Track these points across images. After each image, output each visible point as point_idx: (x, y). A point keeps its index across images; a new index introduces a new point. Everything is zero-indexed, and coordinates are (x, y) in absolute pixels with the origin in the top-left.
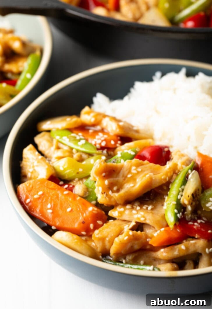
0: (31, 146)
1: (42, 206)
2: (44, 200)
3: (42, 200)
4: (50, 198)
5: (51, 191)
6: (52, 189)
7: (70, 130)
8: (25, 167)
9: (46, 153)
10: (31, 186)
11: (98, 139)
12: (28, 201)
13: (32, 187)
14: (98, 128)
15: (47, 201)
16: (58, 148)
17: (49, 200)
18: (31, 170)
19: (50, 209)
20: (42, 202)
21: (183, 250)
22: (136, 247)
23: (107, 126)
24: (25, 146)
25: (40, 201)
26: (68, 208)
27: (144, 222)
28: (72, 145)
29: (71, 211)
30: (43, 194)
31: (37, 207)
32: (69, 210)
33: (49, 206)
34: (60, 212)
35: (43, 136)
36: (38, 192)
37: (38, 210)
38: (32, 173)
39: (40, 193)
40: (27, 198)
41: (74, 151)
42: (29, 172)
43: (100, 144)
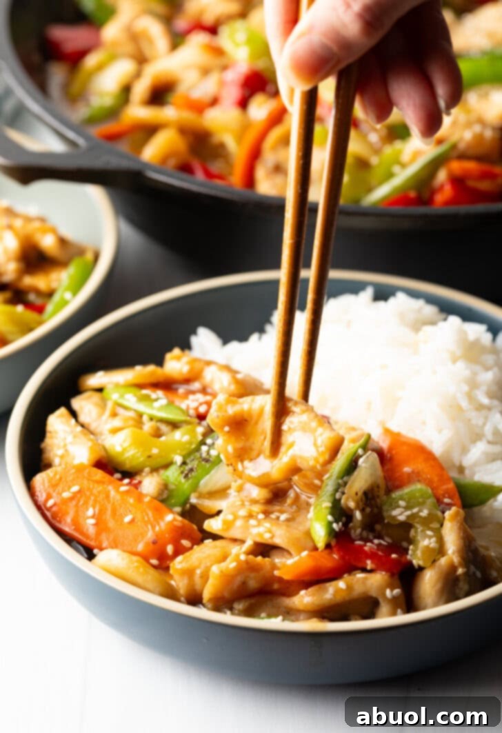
1: (77, 512)
2: (81, 502)
3: (79, 501)
4: (92, 498)
5: (96, 485)
6: (98, 482)
8: (48, 448)
10: (58, 477)
11: (193, 401)
12: (50, 503)
13: (61, 479)
14: (196, 386)
15: (86, 503)
16: (114, 415)
17: (91, 502)
18: (60, 452)
19: (93, 517)
20: (77, 505)
21: (342, 590)
22: (253, 584)
23: (212, 380)
25: (74, 503)
26: (126, 515)
27: (270, 542)
28: (141, 408)
29: (132, 521)
30: (79, 492)
31: (66, 513)
32: (127, 519)
33: (90, 512)
34: (111, 524)
35: (89, 398)
36: (70, 487)
37: (69, 520)
38: (62, 457)
39: (75, 488)
40: (49, 497)
41: (145, 418)
42: (56, 455)
43: (196, 409)
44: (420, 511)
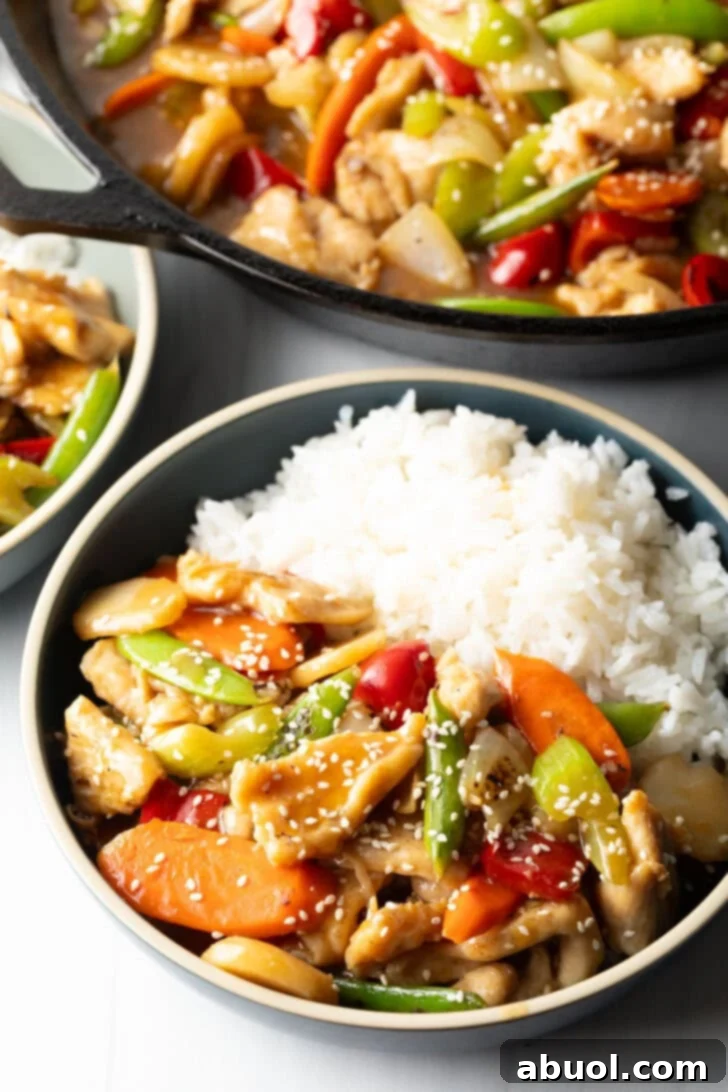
0: (81, 701)
1: (172, 889)
2: (174, 874)
3: (170, 874)
4: (186, 864)
5: (184, 845)
6: (185, 840)
7: (168, 631)
9: (120, 703)
10: (130, 846)
11: (248, 653)
12: (135, 884)
13: (135, 848)
14: (235, 607)
15: (180, 873)
16: (153, 693)
17: (186, 872)
19: (195, 891)
20: (169, 879)
21: (522, 936)
23: (257, 602)
24: (68, 702)
25: (164, 876)
26: (237, 876)
27: (412, 874)
28: (186, 682)
29: (248, 882)
30: (166, 860)
31: (160, 894)
32: (241, 881)
33: (190, 884)
34: (223, 893)
35: (100, 654)
36: (152, 858)
37: (166, 899)
38: (102, 776)
39: (160, 857)
40: (129, 878)
41: (197, 700)
42: (94, 773)
43: (256, 666)
44: (590, 797)
